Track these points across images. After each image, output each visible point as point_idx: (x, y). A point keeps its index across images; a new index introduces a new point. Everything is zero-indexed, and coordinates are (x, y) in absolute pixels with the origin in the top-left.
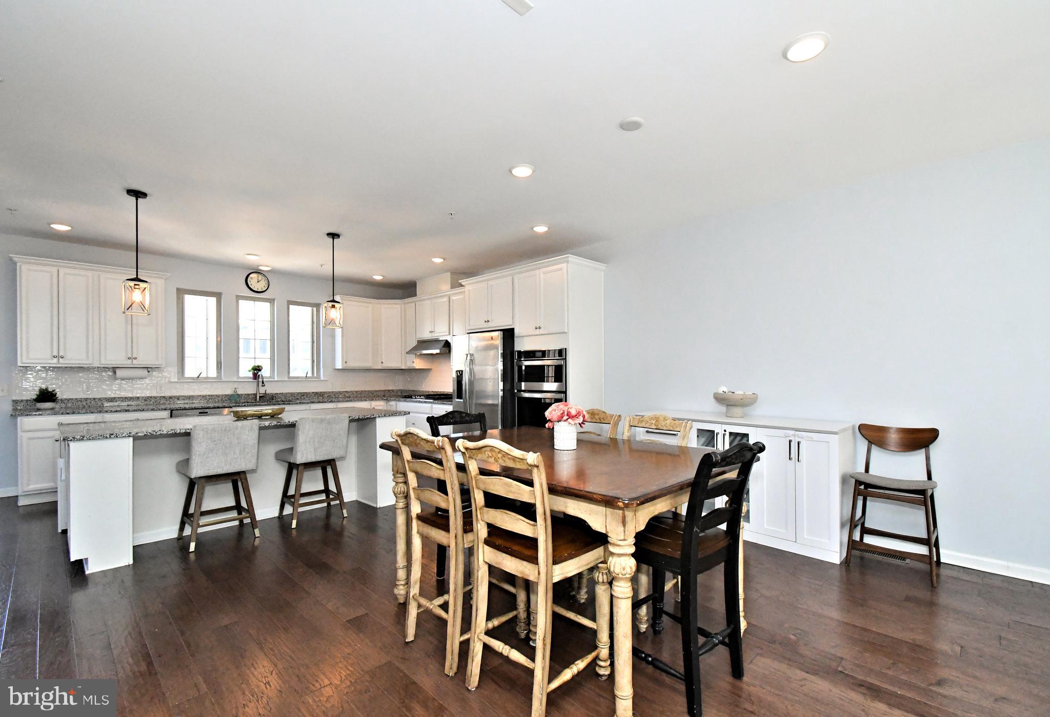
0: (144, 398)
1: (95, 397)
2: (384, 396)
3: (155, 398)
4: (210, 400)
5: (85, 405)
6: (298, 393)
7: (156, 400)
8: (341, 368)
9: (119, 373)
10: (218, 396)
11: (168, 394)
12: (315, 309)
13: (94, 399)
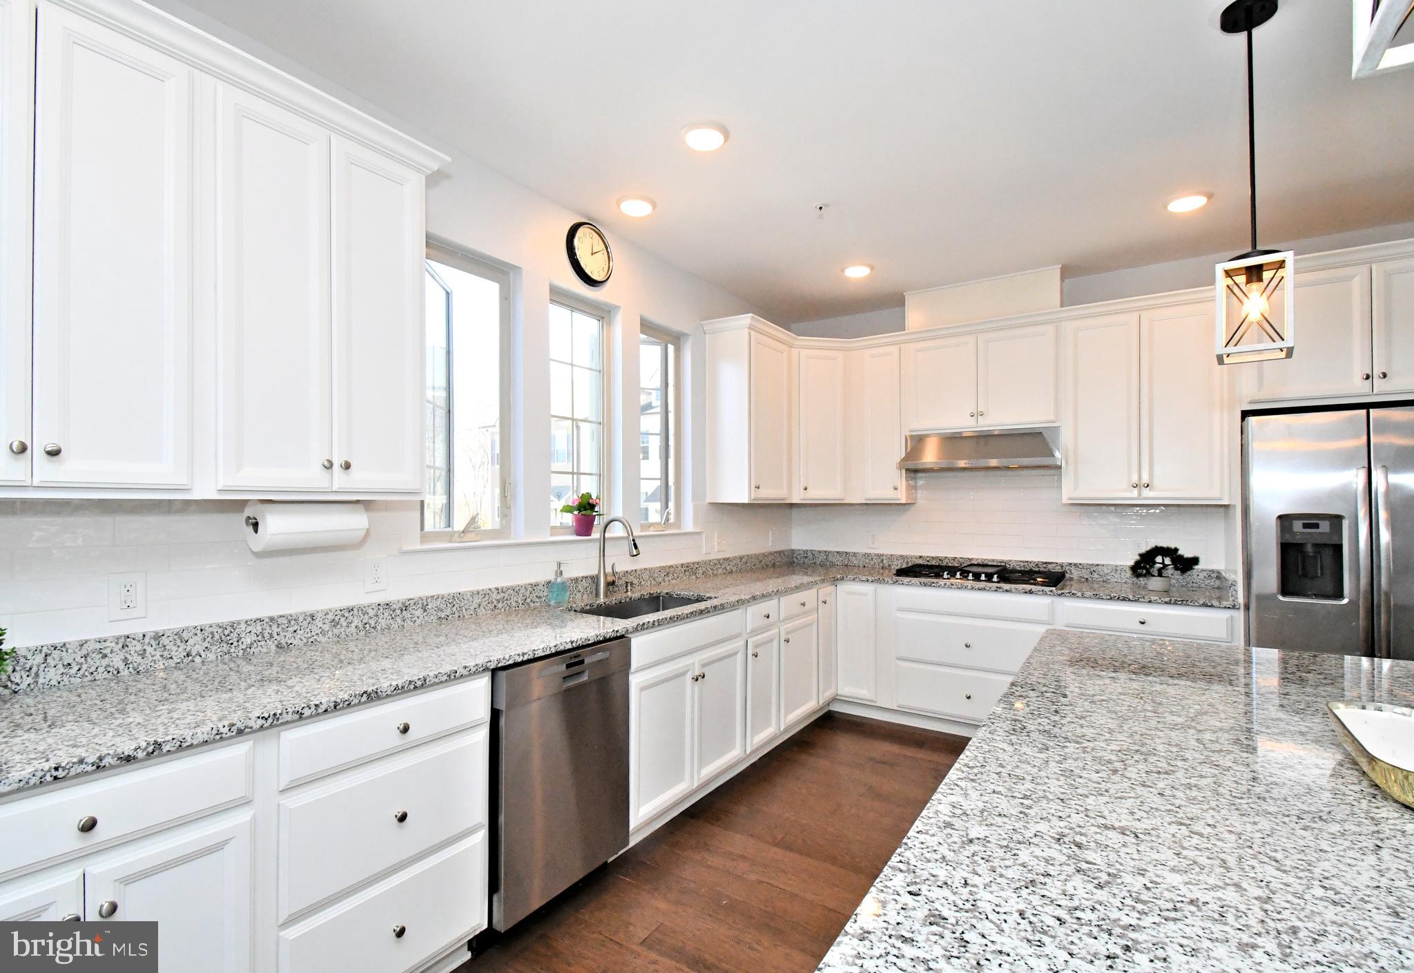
0: (330, 617)
1: (159, 628)
2: (774, 565)
3: (363, 610)
4: (500, 605)
5: (121, 666)
6: (661, 569)
7: (366, 620)
8: (746, 501)
9: (277, 526)
10: (515, 590)
11: (396, 594)
12: (671, 348)
13: (158, 637)
